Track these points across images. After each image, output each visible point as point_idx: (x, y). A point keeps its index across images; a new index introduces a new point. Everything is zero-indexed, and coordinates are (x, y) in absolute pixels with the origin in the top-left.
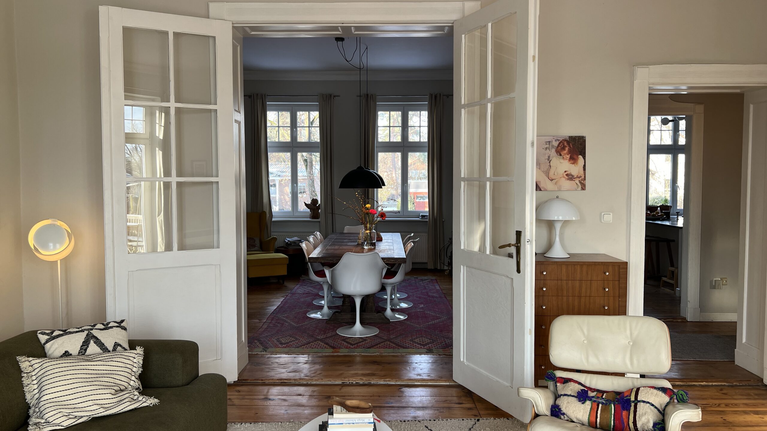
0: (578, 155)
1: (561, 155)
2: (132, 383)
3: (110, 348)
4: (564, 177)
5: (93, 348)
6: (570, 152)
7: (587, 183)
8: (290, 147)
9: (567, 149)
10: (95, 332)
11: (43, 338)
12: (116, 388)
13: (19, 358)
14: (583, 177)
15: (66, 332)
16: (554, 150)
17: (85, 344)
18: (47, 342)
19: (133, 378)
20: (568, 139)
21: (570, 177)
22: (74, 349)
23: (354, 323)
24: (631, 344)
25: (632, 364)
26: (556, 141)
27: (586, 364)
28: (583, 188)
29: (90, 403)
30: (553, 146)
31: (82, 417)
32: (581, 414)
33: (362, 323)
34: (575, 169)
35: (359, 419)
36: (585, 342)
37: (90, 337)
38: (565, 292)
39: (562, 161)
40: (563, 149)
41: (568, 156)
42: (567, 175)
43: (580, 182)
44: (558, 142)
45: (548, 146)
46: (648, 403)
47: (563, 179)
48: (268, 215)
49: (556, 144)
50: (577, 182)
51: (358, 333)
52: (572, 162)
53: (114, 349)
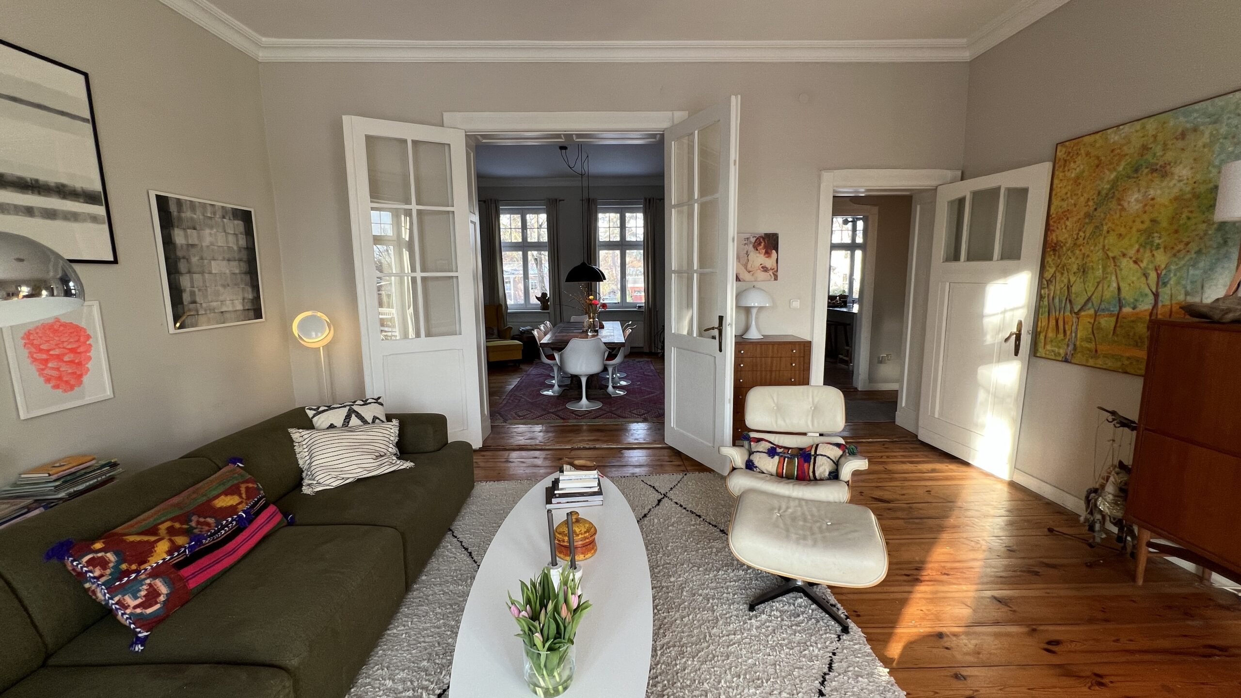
0: (771, 250)
1: (757, 250)
2: (390, 450)
3: (370, 421)
4: (759, 269)
5: (354, 421)
6: (765, 247)
7: (779, 274)
8: (521, 247)
9: (763, 244)
10: (355, 408)
11: (310, 413)
12: (377, 454)
13: (290, 430)
14: (776, 269)
15: (330, 408)
16: (751, 246)
17: (348, 417)
18: (314, 416)
19: (391, 446)
20: (763, 235)
21: (765, 269)
22: (339, 422)
23: (581, 398)
24: (813, 408)
25: (813, 425)
26: (753, 237)
27: (775, 426)
28: (776, 279)
29: (355, 467)
30: (751, 242)
31: (349, 478)
32: (771, 467)
33: (587, 398)
34: (770, 263)
35: (586, 475)
36: (775, 408)
37: (351, 412)
38: (759, 367)
39: (758, 255)
40: (760, 244)
41: (764, 251)
42: (762, 267)
43: (774, 274)
44: (755, 239)
45: (746, 242)
46: (825, 456)
47: (759, 271)
48: (504, 308)
49: (753, 240)
50: (771, 272)
51: (584, 407)
52: (766, 255)
53: (373, 422)
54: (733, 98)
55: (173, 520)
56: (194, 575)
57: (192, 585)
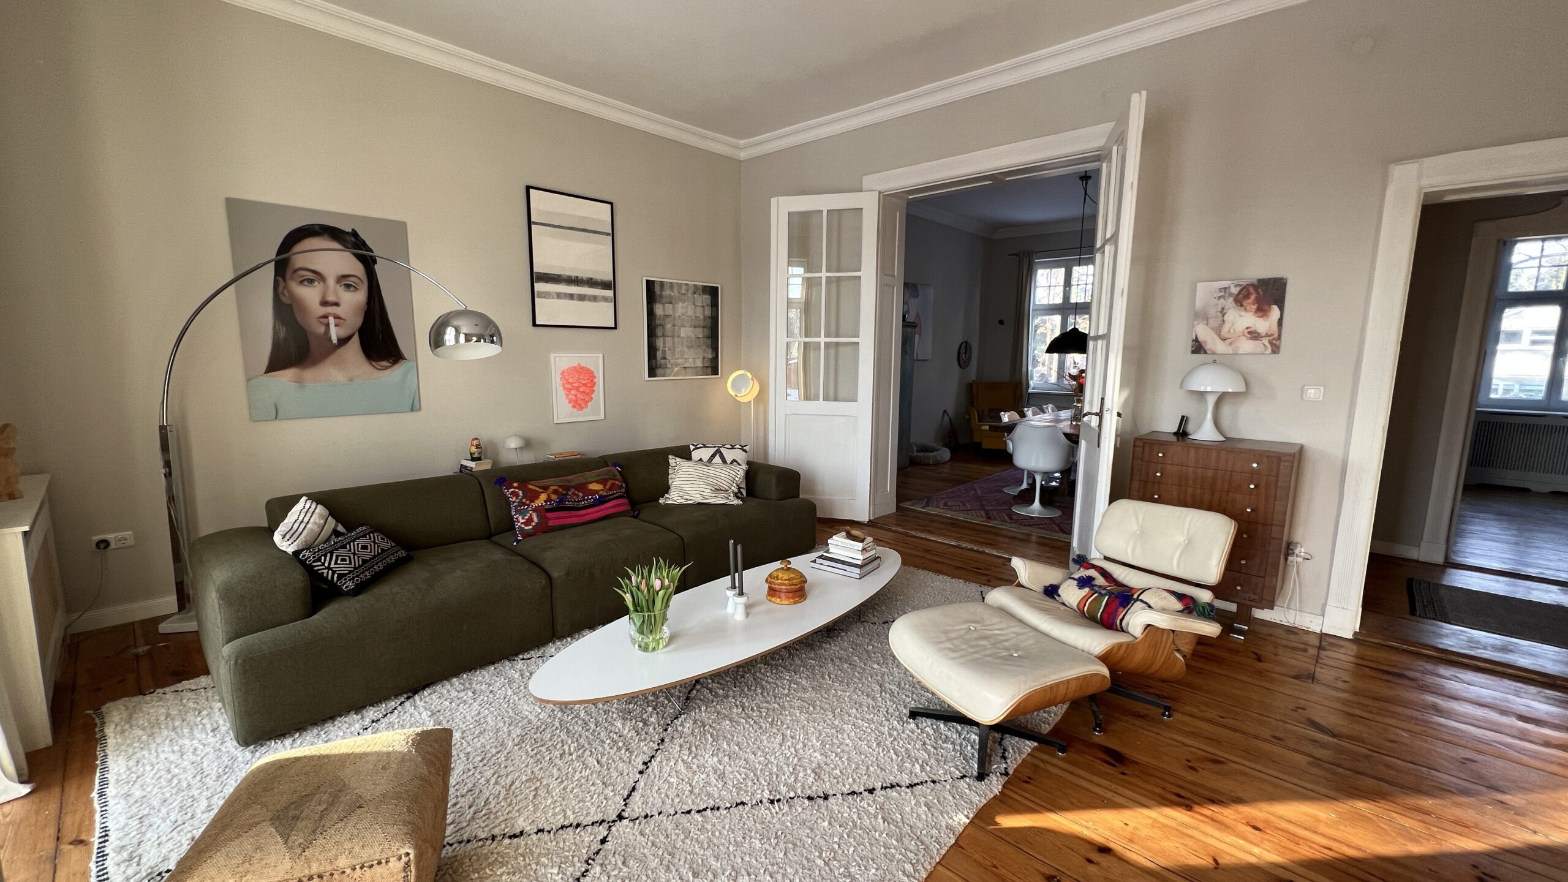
0: (1270, 305)
1: (1242, 305)
2: (733, 488)
3: (729, 462)
4: (1244, 336)
5: (717, 459)
6: (1258, 300)
7: (1284, 343)
8: (1060, 309)
9: (1253, 297)
10: (722, 450)
11: (692, 447)
12: (717, 488)
13: (670, 457)
14: (1276, 335)
15: (705, 446)
16: (1231, 299)
17: (714, 456)
18: (693, 450)
19: (734, 485)
20: (1255, 282)
21: (1254, 335)
22: (705, 459)
23: (1033, 501)
24: (1186, 542)
25: (1178, 565)
26: (1236, 286)
28: (1276, 349)
29: (696, 492)
30: (1231, 294)
31: (690, 500)
32: (1073, 599)
33: (1042, 502)
34: (1265, 325)
35: (851, 545)
36: (1138, 532)
37: (718, 452)
38: (1191, 482)
39: (1243, 313)
40: (1247, 297)
41: (1254, 307)
42: (1249, 333)
43: (1271, 343)
44: (1239, 289)
45: (1223, 294)
46: (1146, 603)
47: (1244, 338)
49: (1235, 290)
50: (1266, 341)
52: (1260, 314)
53: (731, 463)
54: (1135, 97)
55: (560, 486)
56: (554, 518)
57: (551, 523)
